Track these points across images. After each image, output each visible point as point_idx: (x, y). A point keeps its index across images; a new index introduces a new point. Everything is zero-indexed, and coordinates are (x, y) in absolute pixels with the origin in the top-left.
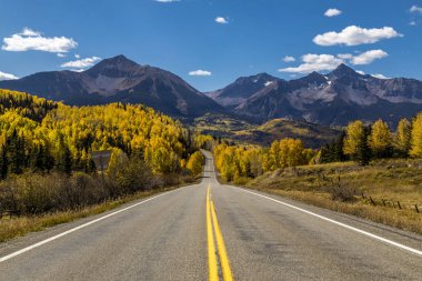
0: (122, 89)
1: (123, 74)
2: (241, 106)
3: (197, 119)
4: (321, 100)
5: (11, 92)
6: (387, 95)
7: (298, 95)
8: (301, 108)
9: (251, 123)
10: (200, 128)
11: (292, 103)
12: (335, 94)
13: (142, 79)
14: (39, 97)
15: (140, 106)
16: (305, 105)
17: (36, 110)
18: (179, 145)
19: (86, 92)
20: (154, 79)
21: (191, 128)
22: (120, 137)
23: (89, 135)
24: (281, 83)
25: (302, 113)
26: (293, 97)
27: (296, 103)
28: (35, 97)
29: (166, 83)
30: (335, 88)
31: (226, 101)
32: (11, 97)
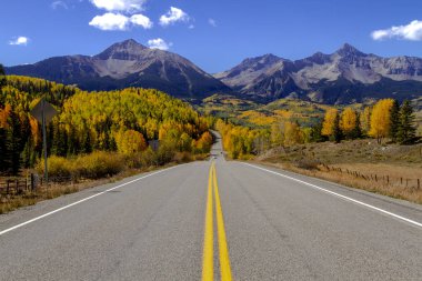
0: (132, 72)
1: (134, 57)
2: (247, 87)
3: (205, 100)
4: (325, 80)
5: (32, 79)
6: (391, 73)
7: (303, 75)
8: (306, 88)
9: (258, 103)
10: (208, 110)
11: (297, 82)
12: (339, 74)
13: (151, 62)
14: (57, 82)
15: (152, 90)
16: (310, 85)
17: (55, 95)
18: (189, 126)
19: (98, 76)
20: (163, 62)
21: (200, 109)
22: (135, 121)
23: (108, 119)
24: (286, 63)
25: (306, 92)
26: (298, 77)
27: (302, 82)
28: (53, 83)
29: (174, 66)
30: (339, 67)
31: (233, 82)
32: (31, 84)
